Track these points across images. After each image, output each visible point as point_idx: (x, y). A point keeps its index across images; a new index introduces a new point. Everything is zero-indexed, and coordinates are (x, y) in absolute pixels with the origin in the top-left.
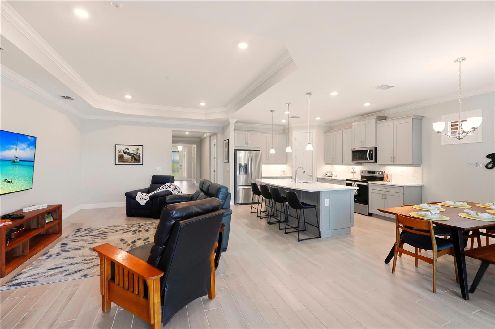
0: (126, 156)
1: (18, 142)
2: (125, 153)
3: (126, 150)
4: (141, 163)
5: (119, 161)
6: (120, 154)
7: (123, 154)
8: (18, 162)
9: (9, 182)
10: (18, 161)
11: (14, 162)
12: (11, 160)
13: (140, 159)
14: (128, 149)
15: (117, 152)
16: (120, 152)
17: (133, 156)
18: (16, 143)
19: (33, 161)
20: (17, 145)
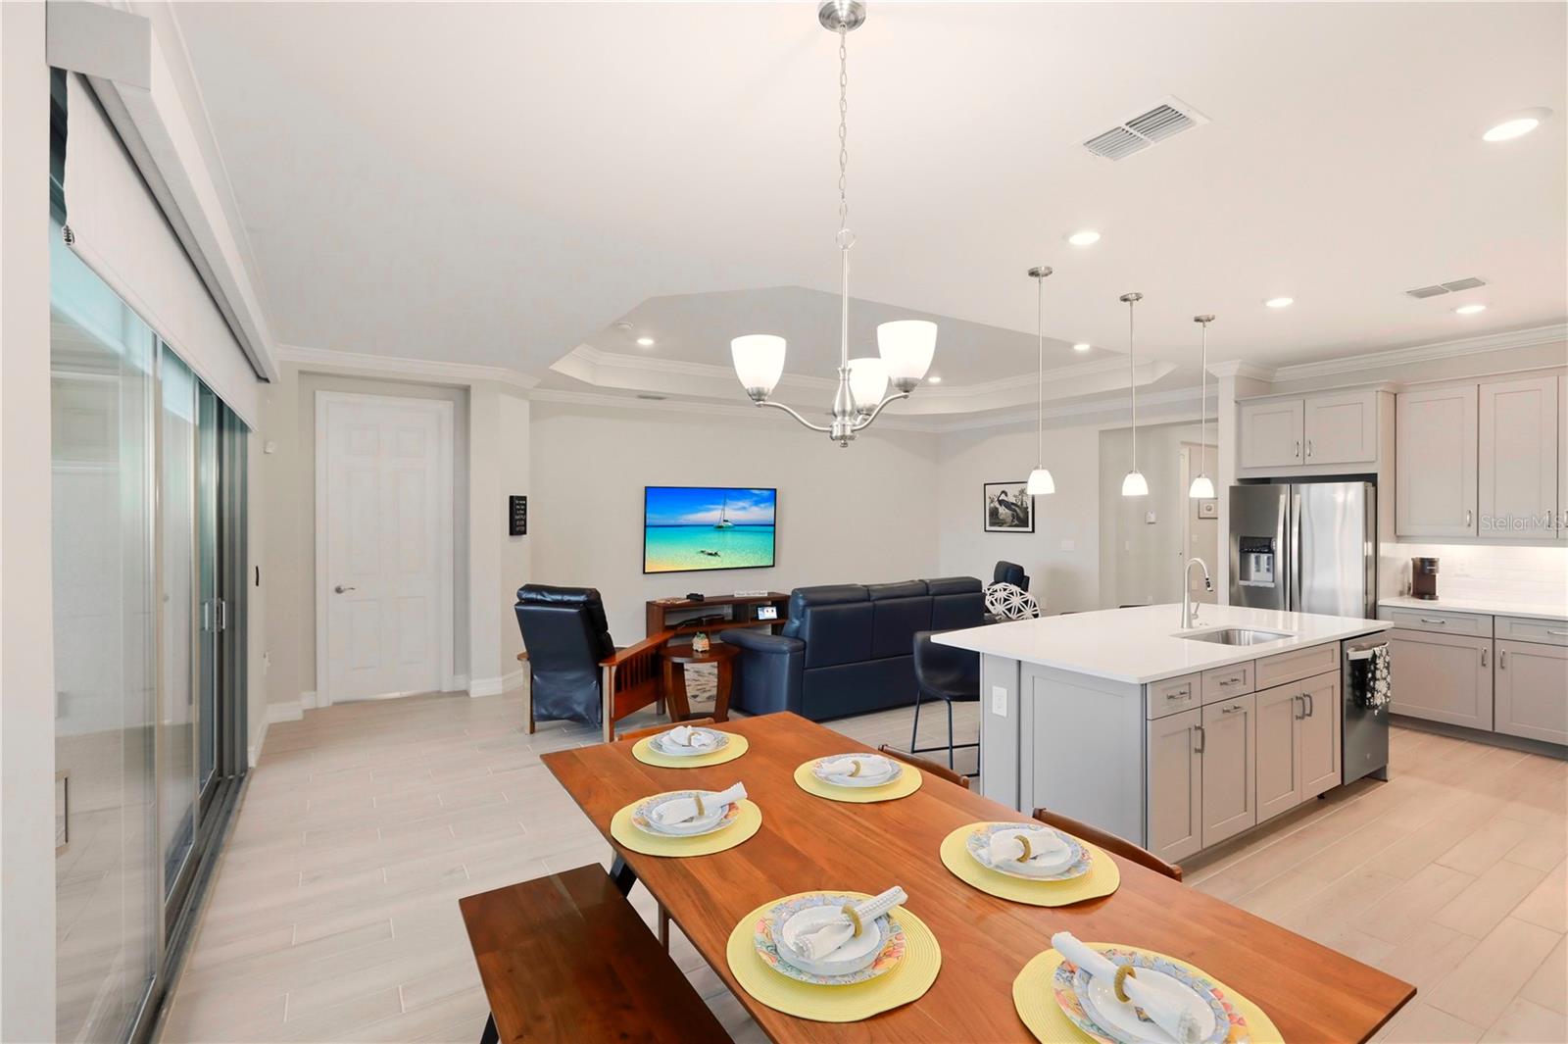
0: (1002, 510)
2: (1001, 502)
3: (1003, 497)
4: (1030, 529)
5: (992, 524)
6: (992, 505)
7: (998, 506)
8: (729, 527)
9: (711, 554)
11: (721, 527)
12: (713, 526)
13: (1028, 517)
14: (1006, 495)
15: (988, 501)
16: (992, 501)
17: (1015, 511)
19: (774, 525)
20: (725, 504)
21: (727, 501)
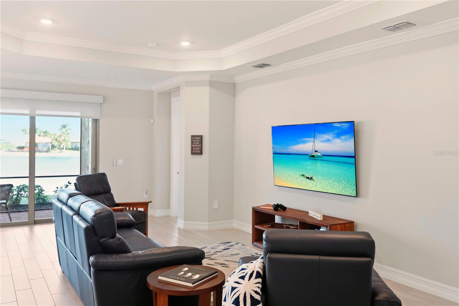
1: (316, 133)
9: (308, 178)
10: (319, 155)
11: (313, 156)
12: (308, 155)
18: (314, 135)
19: (356, 157)
20: (314, 137)
21: (316, 134)
